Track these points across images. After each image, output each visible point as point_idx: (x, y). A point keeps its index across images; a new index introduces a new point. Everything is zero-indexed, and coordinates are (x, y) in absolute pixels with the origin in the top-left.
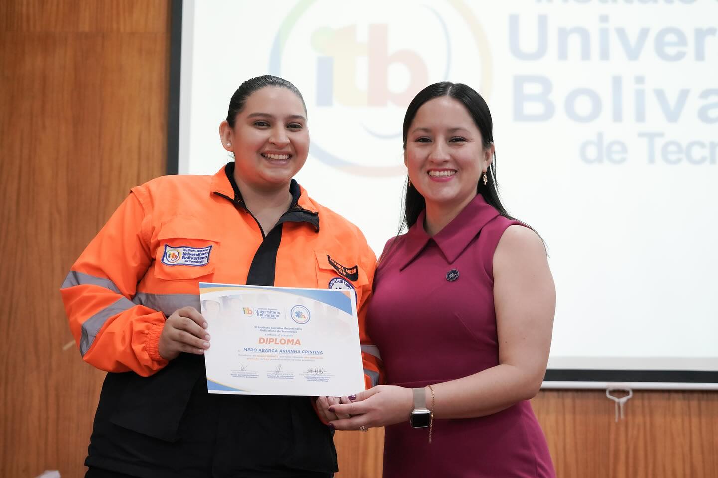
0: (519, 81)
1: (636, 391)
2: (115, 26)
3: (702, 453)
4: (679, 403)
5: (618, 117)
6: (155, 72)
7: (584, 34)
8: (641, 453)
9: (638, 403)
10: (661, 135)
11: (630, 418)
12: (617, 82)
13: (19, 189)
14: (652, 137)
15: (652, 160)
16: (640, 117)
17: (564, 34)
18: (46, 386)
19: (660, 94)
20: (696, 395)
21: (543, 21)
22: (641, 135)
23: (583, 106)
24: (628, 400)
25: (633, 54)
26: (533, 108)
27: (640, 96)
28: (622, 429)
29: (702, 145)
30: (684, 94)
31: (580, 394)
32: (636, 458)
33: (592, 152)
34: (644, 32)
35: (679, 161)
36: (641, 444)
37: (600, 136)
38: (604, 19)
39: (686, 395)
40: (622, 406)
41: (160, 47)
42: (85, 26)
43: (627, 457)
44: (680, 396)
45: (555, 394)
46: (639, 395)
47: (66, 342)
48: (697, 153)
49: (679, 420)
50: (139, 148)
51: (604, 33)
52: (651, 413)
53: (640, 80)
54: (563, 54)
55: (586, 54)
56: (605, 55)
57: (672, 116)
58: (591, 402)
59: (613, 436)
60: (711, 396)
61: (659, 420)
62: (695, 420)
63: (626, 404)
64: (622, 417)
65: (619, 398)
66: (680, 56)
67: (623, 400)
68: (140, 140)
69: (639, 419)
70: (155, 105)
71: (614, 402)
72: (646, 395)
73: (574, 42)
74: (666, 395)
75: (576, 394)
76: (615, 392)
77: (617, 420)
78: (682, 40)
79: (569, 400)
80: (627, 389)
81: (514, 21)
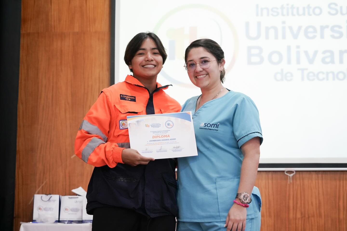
0: (250, 48)
1: (296, 171)
2: (88, 29)
3: (323, 195)
4: (314, 175)
5: (289, 62)
6: (105, 47)
7: (276, 29)
8: (299, 196)
9: (298, 176)
10: (307, 69)
11: (294, 181)
12: (289, 48)
13: (52, 95)
14: (303, 70)
15: (303, 79)
16: (298, 62)
17: (267, 29)
18: (65, 172)
19: (306, 53)
20: (321, 173)
21: (259, 24)
22: (299, 69)
23: (275, 58)
24: (294, 175)
25: (295, 37)
26: (255, 59)
27: (298, 53)
28: (291, 186)
29: (323, 73)
30: (316, 53)
31: (274, 172)
32: (297, 198)
33: (279, 76)
34: (300, 28)
35: (314, 80)
36: (299, 192)
37: (282, 70)
38: (284, 22)
39: (317, 173)
40: (291, 177)
41: (107, 38)
42: (76, 30)
43: (293, 197)
44: (315, 173)
45: (265, 173)
46: (298, 173)
47: (72, 155)
48: (321, 76)
49: (314, 181)
50: (99, 78)
51: (284, 28)
52: (303, 179)
53: (298, 47)
54: (267, 37)
55: (276, 37)
56: (284, 37)
57: (311, 61)
58: (279, 175)
59: (288, 189)
60: (327, 173)
61: (306, 182)
62: (320, 182)
63: (293, 177)
64: (291, 181)
65: (290, 174)
66: (314, 37)
67: (292, 175)
68: (99, 75)
69: (298, 182)
70: (105, 61)
71: (288, 176)
72: (301, 173)
73: (272, 32)
74: (309, 173)
75: (273, 173)
76: (288, 172)
77: (289, 183)
78: (315, 30)
79: (270, 175)
80: (293, 171)
81: (247, 24)
